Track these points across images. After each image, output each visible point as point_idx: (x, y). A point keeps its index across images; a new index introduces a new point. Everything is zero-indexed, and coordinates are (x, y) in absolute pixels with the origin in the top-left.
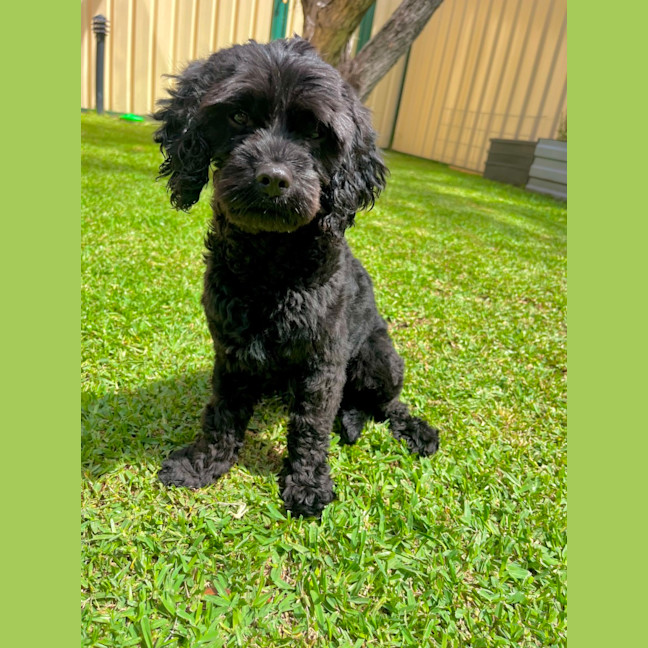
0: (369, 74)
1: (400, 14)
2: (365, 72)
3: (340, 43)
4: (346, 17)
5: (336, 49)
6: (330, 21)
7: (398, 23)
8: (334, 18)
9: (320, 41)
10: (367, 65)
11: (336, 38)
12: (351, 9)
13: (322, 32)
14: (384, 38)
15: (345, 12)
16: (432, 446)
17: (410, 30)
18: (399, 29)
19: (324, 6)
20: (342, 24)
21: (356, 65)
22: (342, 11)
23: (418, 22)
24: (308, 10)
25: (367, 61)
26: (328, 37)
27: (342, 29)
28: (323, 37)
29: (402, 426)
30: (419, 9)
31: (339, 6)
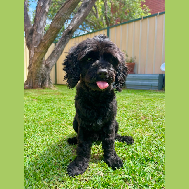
0: (51, 63)
1: (56, 49)
2: (50, 63)
3: (43, 56)
4: (44, 49)
5: (42, 57)
6: (39, 50)
7: (56, 51)
8: (40, 50)
9: (37, 56)
10: (50, 61)
11: (41, 55)
12: (45, 47)
13: (37, 54)
14: (53, 54)
15: (43, 48)
16: (132, 141)
17: (60, 52)
18: (57, 52)
19: (36, 47)
20: (43, 51)
21: (47, 62)
22: (42, 48)
23: (61, 50)
24: (30, 49)
25: (50, 60)
26: (39, 55)
27: (43, 52)
28: (37, 55)
29: (122, 139)
30: (61, 47)
31: (41, 47)
